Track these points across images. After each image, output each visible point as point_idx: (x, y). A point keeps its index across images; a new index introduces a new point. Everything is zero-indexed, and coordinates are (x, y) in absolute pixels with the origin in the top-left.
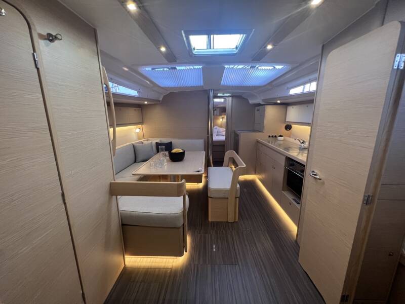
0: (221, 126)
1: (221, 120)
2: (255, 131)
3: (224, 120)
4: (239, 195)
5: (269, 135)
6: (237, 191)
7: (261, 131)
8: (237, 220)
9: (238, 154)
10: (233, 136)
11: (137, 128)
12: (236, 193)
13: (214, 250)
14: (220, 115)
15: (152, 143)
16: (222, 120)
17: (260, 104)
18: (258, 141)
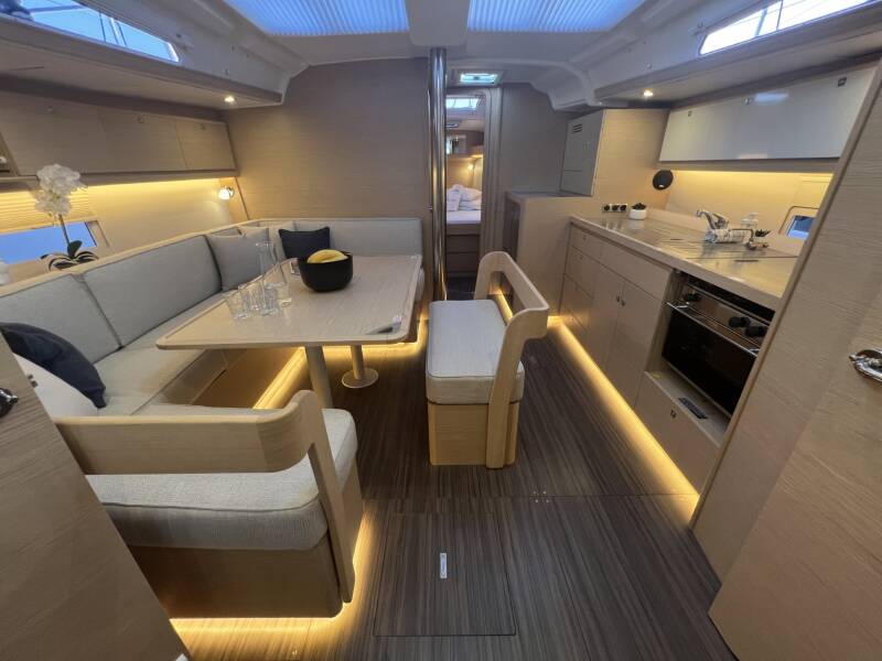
0: (470, 186)
1: (470, 167)
2: (563, 193)
3: (479, 168)
4: (520, 393)
5: (605, 203)
6: (515, 383)
7: (584, 192)
8: (512, 460)
9: (515, 259)
10: (502, 208)
11: (223, 187)
12: (514, 392)
13: (444, 574)
14: (469, 153)
15: (267, 231)
16: (472, 168)
17: (586, 106)
18: (572, 223)
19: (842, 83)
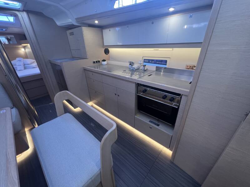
0: (27, 57)
3: (29, 50)
5: (93, 61)
10: (50, 67)
16: (24, 50)
17: (73, 25)
18: (85, 69)
19: (153, 23)
